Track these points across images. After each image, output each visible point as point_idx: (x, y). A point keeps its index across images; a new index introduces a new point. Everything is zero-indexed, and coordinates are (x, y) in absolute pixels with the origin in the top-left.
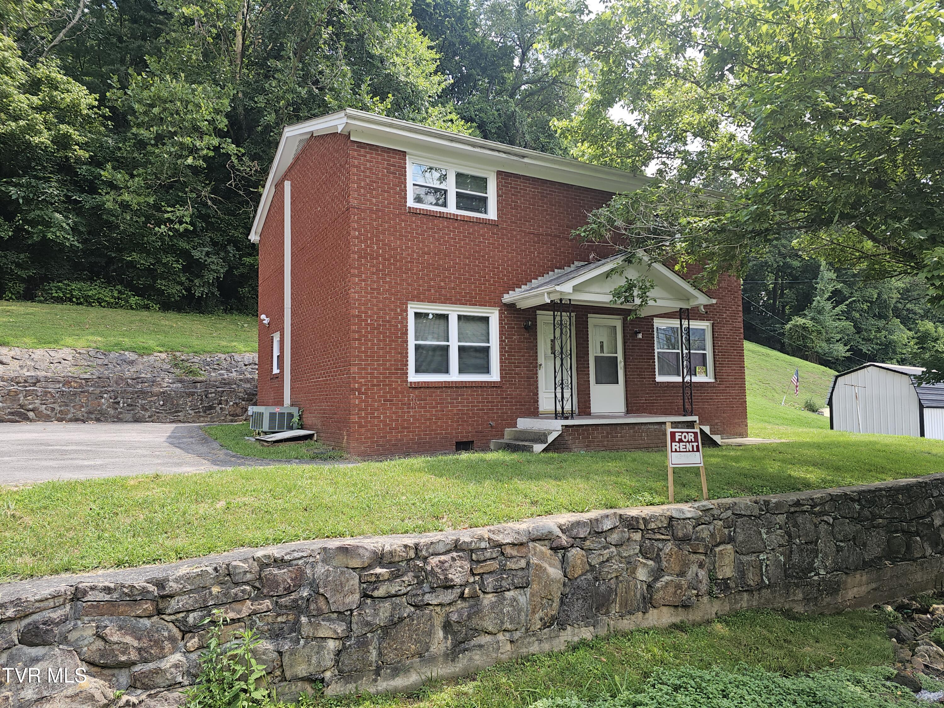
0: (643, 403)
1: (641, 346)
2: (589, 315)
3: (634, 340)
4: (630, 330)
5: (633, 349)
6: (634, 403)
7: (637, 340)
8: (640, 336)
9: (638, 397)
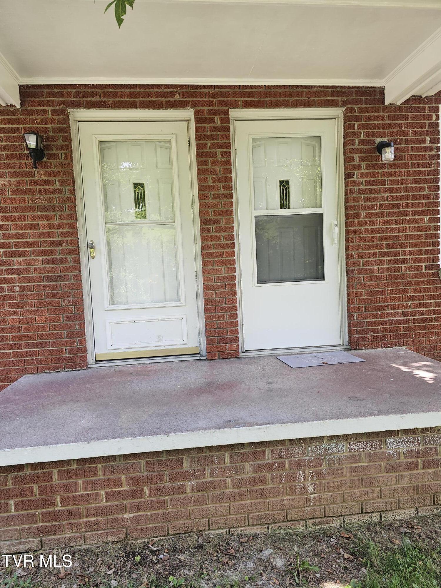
0: (398, 322)
1: (396, 182)
2: (234, 114)
3: (374, 167)
4: (362, 142)
5: (371, 191)
6: (369, 324)
7: (383, 166)
8: (389, 154)
9: (383, 308)
